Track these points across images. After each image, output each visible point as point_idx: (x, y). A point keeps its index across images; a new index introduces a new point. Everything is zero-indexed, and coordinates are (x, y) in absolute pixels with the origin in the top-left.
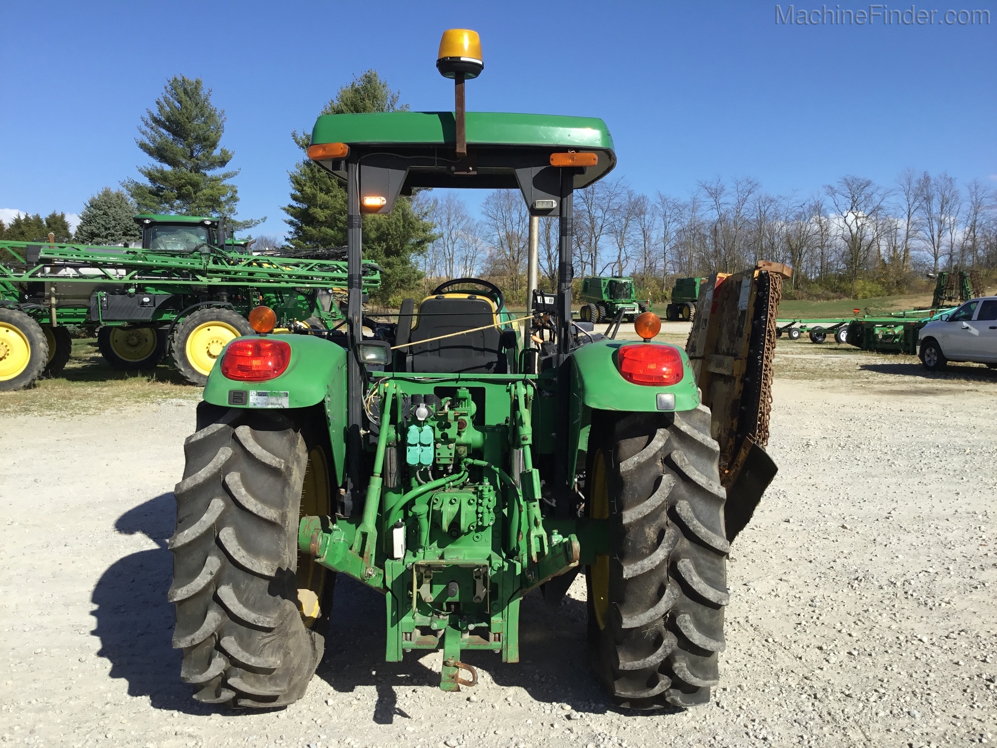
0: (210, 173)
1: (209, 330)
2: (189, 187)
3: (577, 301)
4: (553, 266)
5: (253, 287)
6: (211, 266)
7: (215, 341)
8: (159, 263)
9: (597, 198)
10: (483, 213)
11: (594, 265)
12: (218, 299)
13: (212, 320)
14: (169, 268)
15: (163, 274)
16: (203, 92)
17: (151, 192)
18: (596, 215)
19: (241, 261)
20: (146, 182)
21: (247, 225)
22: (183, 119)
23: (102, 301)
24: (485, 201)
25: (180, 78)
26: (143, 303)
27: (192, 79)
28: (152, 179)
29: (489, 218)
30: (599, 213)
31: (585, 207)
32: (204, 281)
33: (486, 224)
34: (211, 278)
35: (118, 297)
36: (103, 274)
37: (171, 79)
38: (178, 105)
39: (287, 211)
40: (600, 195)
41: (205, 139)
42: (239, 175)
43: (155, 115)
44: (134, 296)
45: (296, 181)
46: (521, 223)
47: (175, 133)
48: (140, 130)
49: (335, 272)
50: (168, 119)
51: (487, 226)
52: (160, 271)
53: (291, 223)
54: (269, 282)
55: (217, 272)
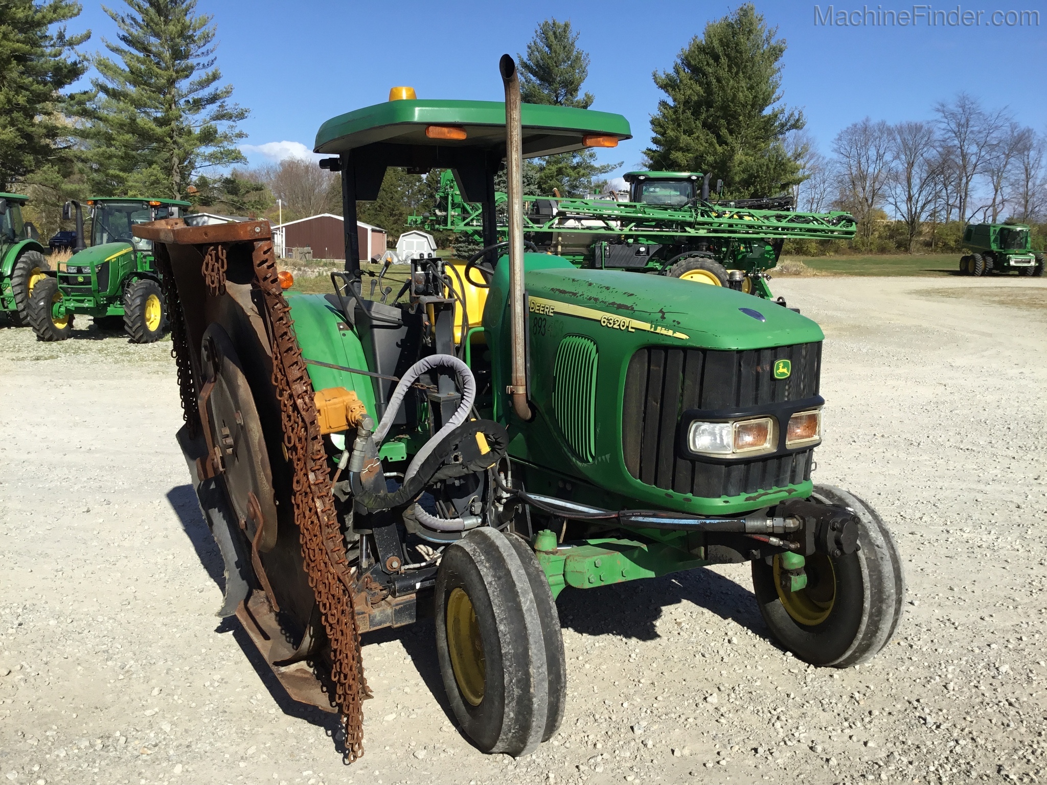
1: (693, 277)
3: (939, 250)
4: (914, 209)
5: (734, 238)
6: (700, 219)
9: (972, 132)
10: (835, 150)
11: (962, 208)
13: (696, 268)
14: (662, 221)
16: (570, 37)
18: (969, 151)
19: (725, 214)
22: (551, 64)
23: (605, 249)
24: (837, 137)
25: (550, 22)
26: (638, 252)
27: (561, 22)
29: (841, 156)
30: (973, 149)
31: (956, 142)
32: (692, 232)
33: (837, 162)
34: (698, 229)
35: (619, 247)
36: (605, 225)
37: (542, 23)
38: (547, 49)
40: (975, 129)
41: (570, 83)
44: (632, 246)
46: (878, 161)
47: (541, 79)
49: (811, 224)
50: (536, 65)
51: (838, 165)
52: (654, 223)
54: (748, 233)
55: (703, 224)
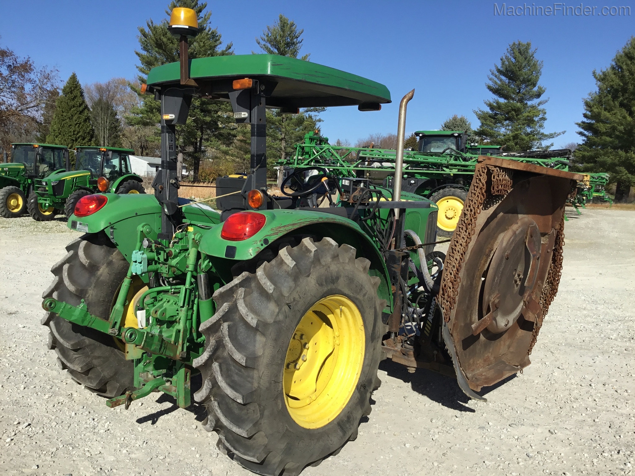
0: (529, 103)
1: (448, 201)
2: (513, 112)
7: (451, 209)
8: (422, 160)
12: (458, 183)
13: (449, 195)
14: (428, 163)
15: (425, 167)
16: (530, 51)
17: (490, 116)
19: (472, 159)
20: (487, 110)
21: (551, 136)
22: (515, 69)
25: (517, 43)
26: (411, 184)
27: (524, 42)
28: (492, 107)
32: (448, 171)
34: (452, 169)
37: (511, 44)
38: (513, 60)
39: (579, 125)
41: (529, 81)
42: (548, 102)
43: (499, 68)
44: (407, 179)
45: (587, 104)
47: (510, 78)
48: (488, 77)
50: (506, 70)
52: (423, 165)
53: (581, 134)
55: (456, 165)
